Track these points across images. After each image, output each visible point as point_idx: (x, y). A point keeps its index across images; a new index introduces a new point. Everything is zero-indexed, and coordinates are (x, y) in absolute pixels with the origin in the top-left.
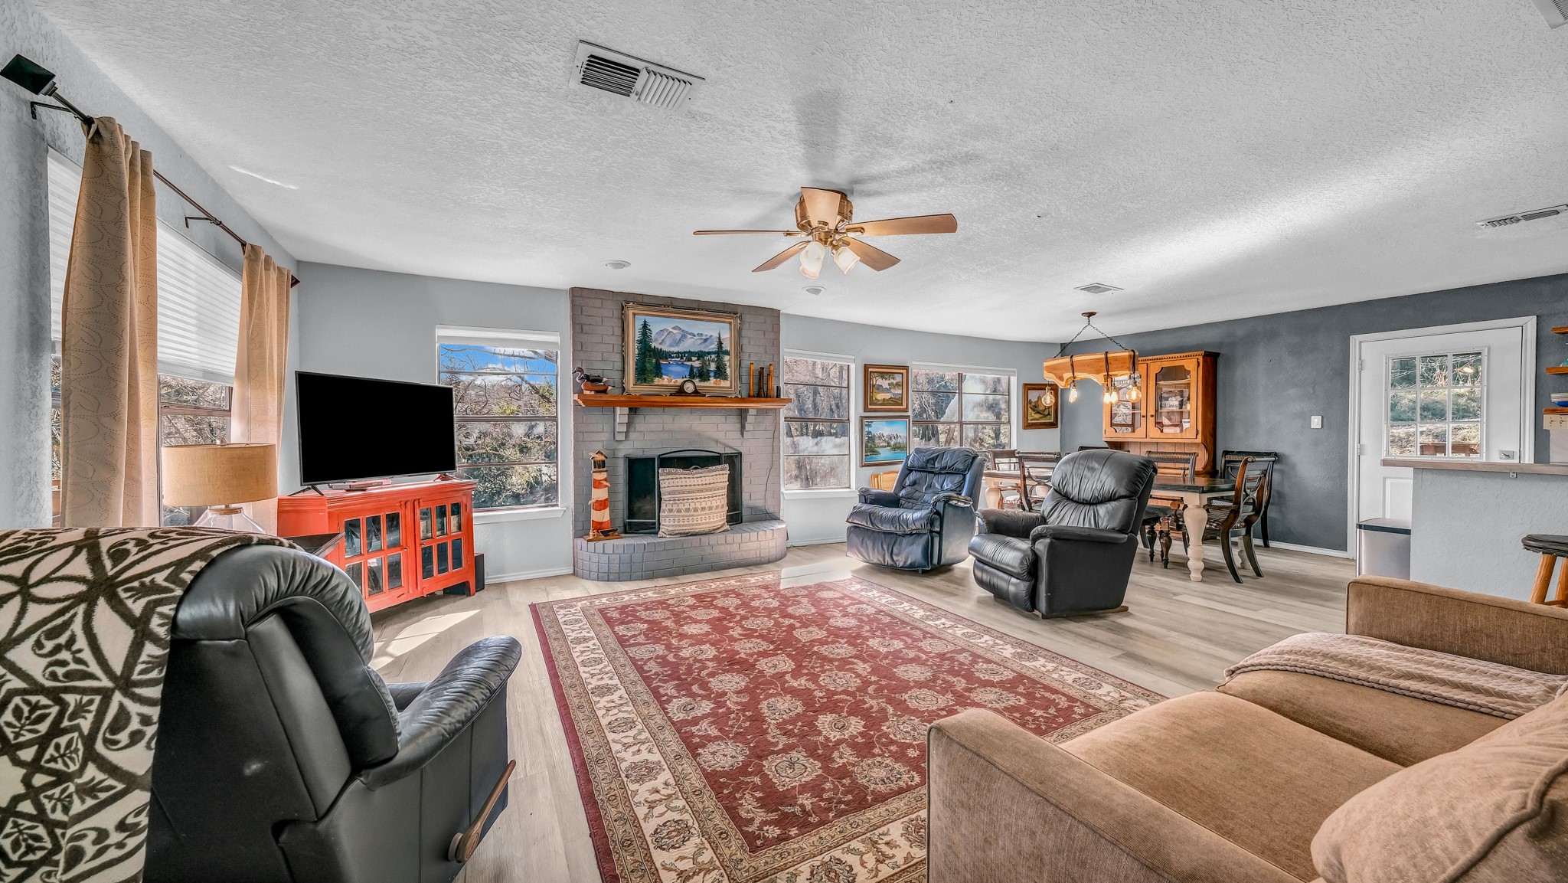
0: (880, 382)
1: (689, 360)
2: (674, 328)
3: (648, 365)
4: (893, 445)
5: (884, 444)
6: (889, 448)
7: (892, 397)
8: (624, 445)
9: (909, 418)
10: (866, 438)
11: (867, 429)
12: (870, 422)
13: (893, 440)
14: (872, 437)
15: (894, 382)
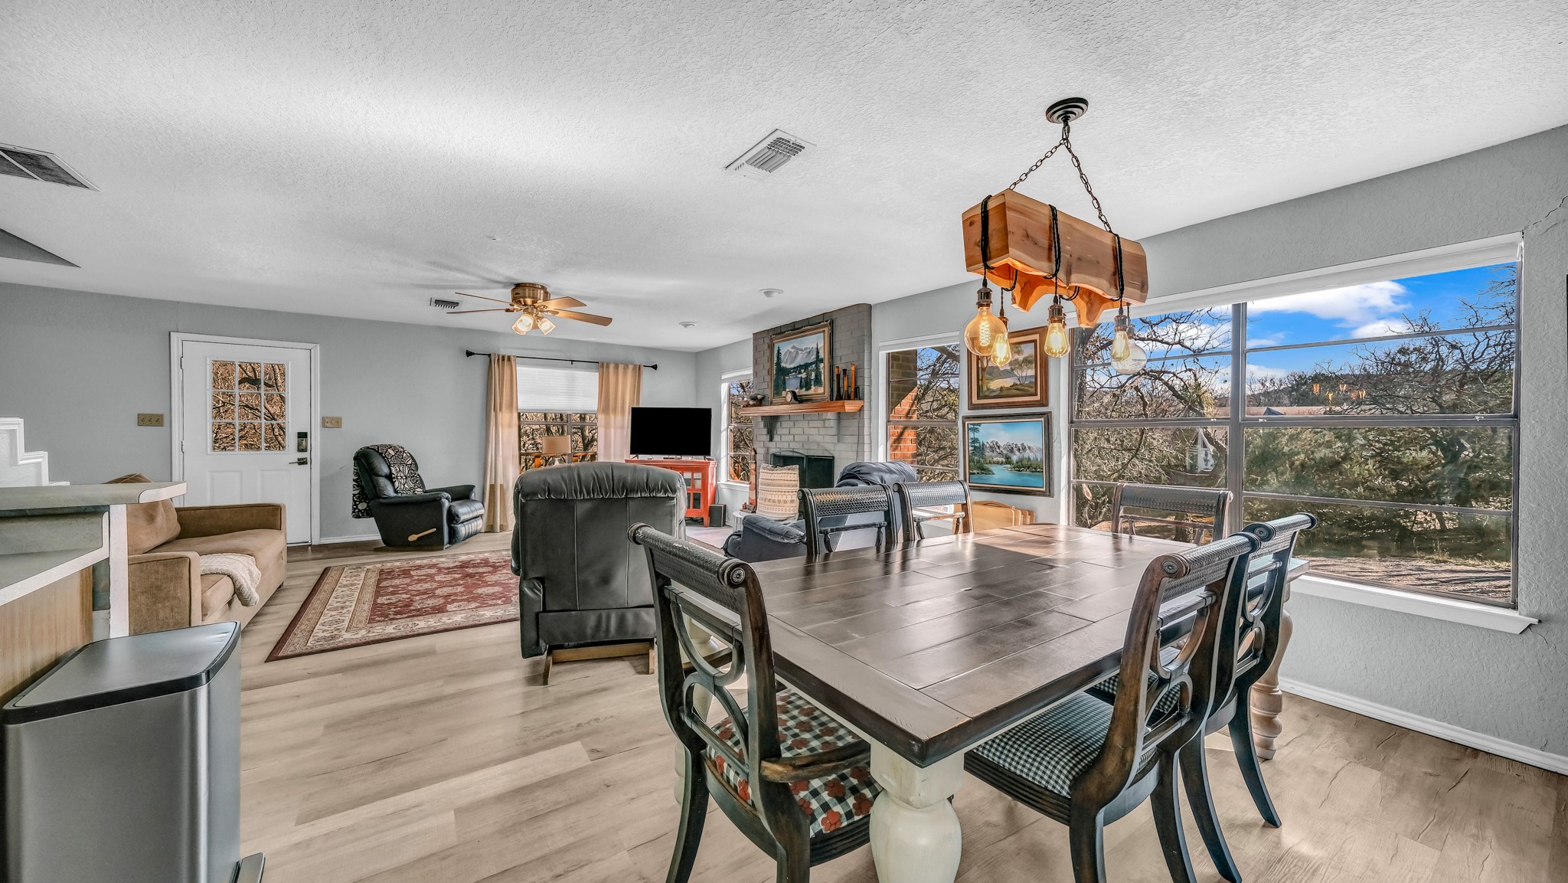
1: (800, 373)
2: (792, 348)
3: (779, 382)
4: (1017, 463)
5: (1000, 460)
6: (1009, 466)
7: (1019, 383)
8: (772, 445)
9: (1048, 418)
10: (971, 448)
11: (971, 435)
12: (977, 424)
13: (1017, 453)
14: (980, 447)
15: (1021, 358)
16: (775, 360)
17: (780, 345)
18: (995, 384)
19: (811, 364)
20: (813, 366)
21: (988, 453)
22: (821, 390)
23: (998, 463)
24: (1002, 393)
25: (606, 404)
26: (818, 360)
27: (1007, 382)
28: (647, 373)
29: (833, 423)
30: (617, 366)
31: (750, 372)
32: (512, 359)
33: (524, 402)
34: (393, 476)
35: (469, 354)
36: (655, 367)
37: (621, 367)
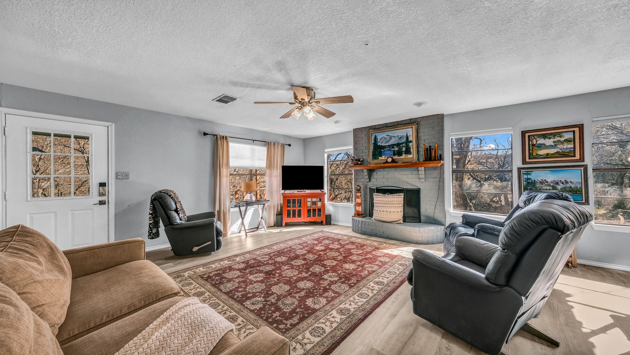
0: (541, 141)
1: (393, 148)
2: (386, 136)
3: (377, 152)
4: (561, 189)
5: (548, 188)
7: (561, 151)
9: (586, 167)
10: (524, 183)
11: (525, 176)
12: (530, 171)
13: (561, 184)
14: (532, 182)
15: (562, 139)
16: (373, 142)
17: (377, 134)
18: (543, 152)
19: (402, 143)
20: (404, 144)
21: (538, 185)
22: (411, 156)
24: (548, 156)
25: (270, 164)
26: (408, 141)
27: (552, 151)
28: (286, 147)
29: (423, 173)
30: (274, 144)
31: (351, 147)
32: (228, 138)
33: (233, 163)
34: (178, 210)
35: (205, 134)
36: (290, 145)
37: (276, 144)
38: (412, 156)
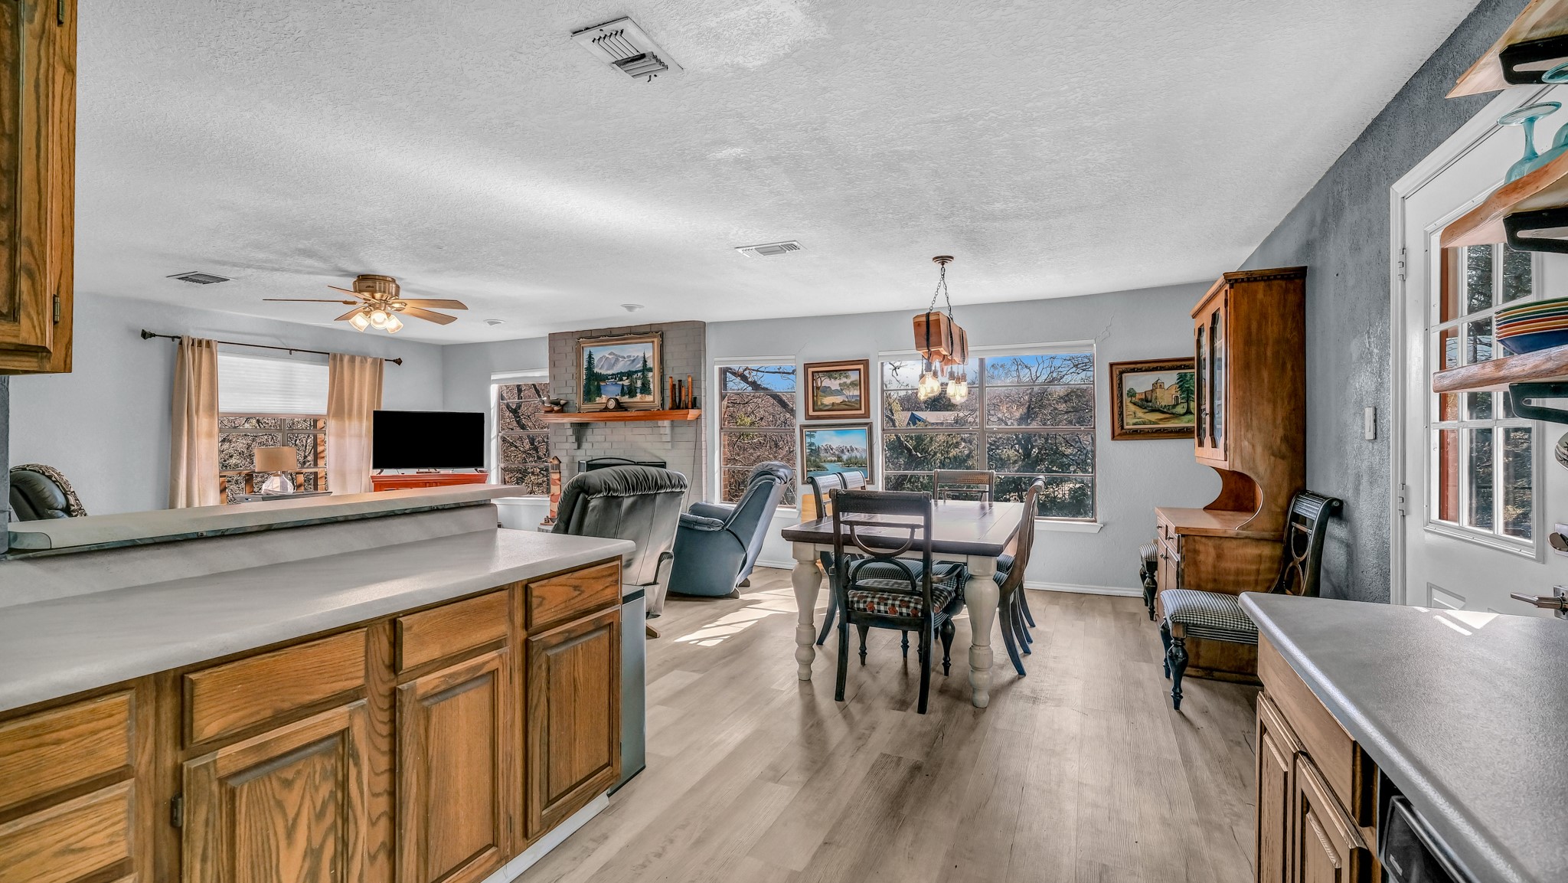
0: (826, 382)
1: (621, 380)
2: (610, 354)
3: (592, 387)
4: (847, 460)
5: (833, 459)
6: (840, 463)
7: (846, 400)
8: (579, 452)
9: (870, 426)
10: (808, 451)
11: (808, 440)
12: (813, 431)
13: (847, 453)
14: (815, 450)
15: (848, 381)
16: (585, 364)
17: (593, 350)
18: (828, 400)
19: (636, 372)
20: (639, 374)
21: (823, 454)
22: (649, 398)
23: (831, 461)
24: (833, 407)
25: (339, 405)
26: (646, 369)
27: (838, 399)
28: (388, 369)
29: (668, 431)
30: (352, 359)
31: (546, 373)
32: (213, 344)
34: (72, 508)
35: (145, 335)
36: (399, 362)
37: (358, 360)
38: (652, 399)
